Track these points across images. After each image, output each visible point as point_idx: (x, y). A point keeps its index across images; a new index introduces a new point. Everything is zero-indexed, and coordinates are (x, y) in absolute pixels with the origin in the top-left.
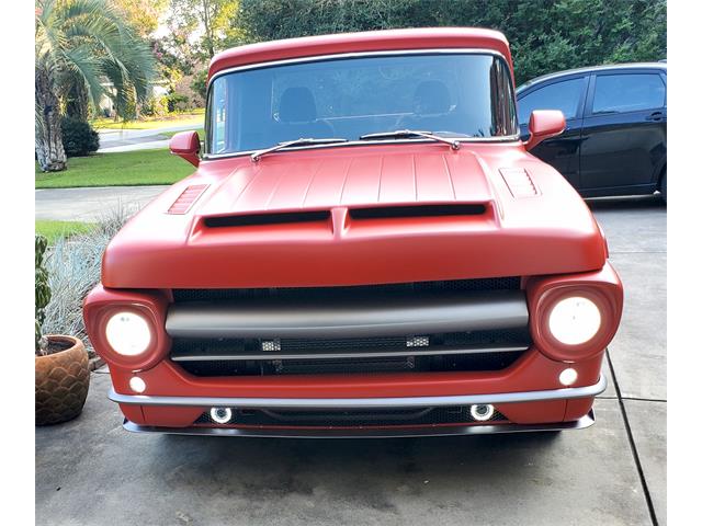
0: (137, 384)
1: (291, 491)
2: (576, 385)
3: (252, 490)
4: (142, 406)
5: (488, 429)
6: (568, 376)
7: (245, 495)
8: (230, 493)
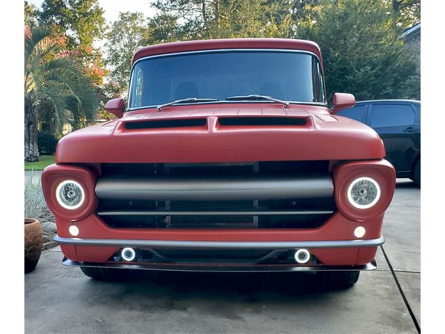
0: (74, 230)
1: (172, 309)
2: (364, 238)
3: (146, 308)
4: (76, 245)
5: (306, 269)
6: (360, 232)
7: (141, 310)
8: (132, 309)
